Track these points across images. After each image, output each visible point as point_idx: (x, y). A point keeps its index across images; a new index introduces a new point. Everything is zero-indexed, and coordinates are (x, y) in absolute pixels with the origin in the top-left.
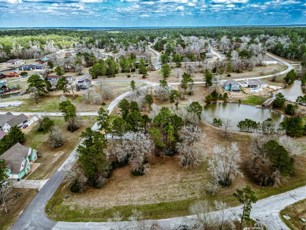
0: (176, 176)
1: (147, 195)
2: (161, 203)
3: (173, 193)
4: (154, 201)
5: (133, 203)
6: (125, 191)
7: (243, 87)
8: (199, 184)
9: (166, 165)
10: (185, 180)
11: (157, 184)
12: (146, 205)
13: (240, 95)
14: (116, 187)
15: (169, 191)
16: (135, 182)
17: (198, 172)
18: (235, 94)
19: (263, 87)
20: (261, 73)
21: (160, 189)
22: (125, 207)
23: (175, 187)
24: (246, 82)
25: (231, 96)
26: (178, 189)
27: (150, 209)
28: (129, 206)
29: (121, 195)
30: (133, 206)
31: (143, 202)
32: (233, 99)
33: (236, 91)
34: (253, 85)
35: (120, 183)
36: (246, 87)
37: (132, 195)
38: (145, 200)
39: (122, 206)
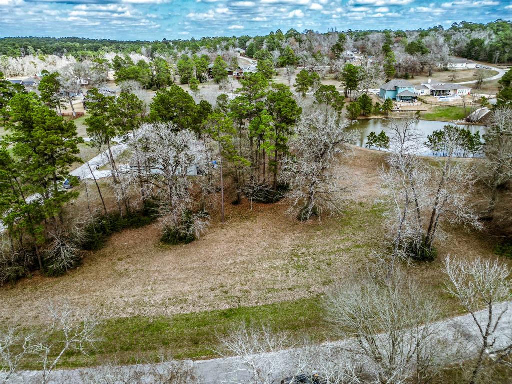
0: (281, 242)
1: (193, 289)
2: (231, 310)
3: (269, 282)
4: (210, 305)
5: (145, 311)
6: (130, 281)
7: (421, 95)
8: (343, 258)
9: (254, 221)
10: (304, 250)
11: (226, 263)
12: (186, 315)
13: (416, 106)
14: (109, 273)
15: (257, 276)
16: (166, 259)
17: (340, 233)
18: (406, 105)
19: (460, 94)
20: (451, 79)
21: (234, 273)
22: (118, 322)
23: (277, 267)
24: (426, 85)
25: (398, 109)
26: (285, 272)
27: (196, 328)
28: (132, 321)
29: (116, 291)
30: (145, 320)
31: (179, 309)
32: (404, 113)
33: (408, 100)
34: (440, 91)
35: (123, 262)
36: (426, 96)
37: (150, 289)
38: (186, 301)
39: (108, 321)
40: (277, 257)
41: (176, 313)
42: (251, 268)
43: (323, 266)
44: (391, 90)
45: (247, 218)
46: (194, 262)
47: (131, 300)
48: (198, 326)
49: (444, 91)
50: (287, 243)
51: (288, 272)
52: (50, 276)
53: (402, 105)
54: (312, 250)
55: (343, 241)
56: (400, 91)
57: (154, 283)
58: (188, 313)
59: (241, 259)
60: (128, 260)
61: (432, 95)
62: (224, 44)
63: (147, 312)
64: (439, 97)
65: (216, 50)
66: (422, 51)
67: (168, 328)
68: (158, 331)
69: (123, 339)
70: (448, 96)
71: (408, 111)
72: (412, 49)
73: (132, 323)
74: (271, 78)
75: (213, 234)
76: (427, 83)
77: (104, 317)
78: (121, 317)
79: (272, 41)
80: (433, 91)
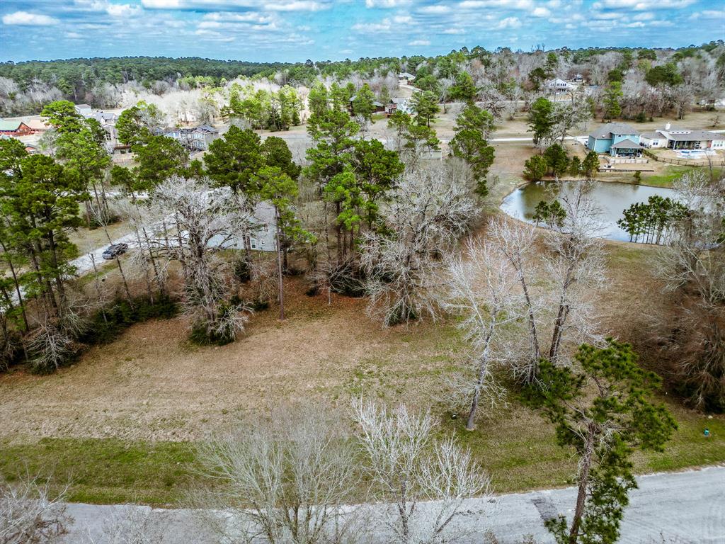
0: (346, 353)
1: (199, 409)
5: (125, 433)
6: (126, 389)
7: (653, 146)
8: (425, 385)
9: (325, 321)
10: (374, 368)
11: (260, 376)
12: (175, 443)
13: (639, 163)
14: (106, 376)
15: (292, 399)
16: (186, 363)
17: (436, 347)
18: (623, 161)
19: (716, 148)
20: (713, 123)
21: (264, 391)
22: (86, 443)
23: (326, 389)
24: (663, 132)
25: (609, 167)
26: (333, 396)
27: (178, 463)
28: (103, 443)
29: (102, 402)
30: (120, 444)
31: (169, 434)
32: (617, 173)
33: (627, 155)
34: (684, 142)
35: (130, 364)
36: (660, 148)
37: (145, 403)
38: (183, 424)
39: (75, 441)
40: (332, 373)
41: (163, 439)
42: (289, 387)
43: (390, 393)
44: (603, 139)
45: (318, 315)
46: (219, 371)
47: (115, 416)
48: (182, 461)
49: (689, 143)
50: (355, 355)
51: (337, 397)
52: (34, 374)
53: (617, 161)
54: (385, 368)
55: (435, 359)
56: (617, 140)
57: (154, 395)
58: (178, 440)
59: (282, 373)
60: (138, 361)
61: (671, 148)
62: (384, 67)
63: (126, 434)
64: (680, 151)
65: (372, 75)
66: (672, 80)
67: (144, 458)
68: (128, 461)
69: (82, 467)
70: (695, 150)
71: (624, 171)
72: (655, 77)
73: (103, 447)
74: (432, 117)
75: (262, 335)
76: (664, 130)
77: (72, 435)
78: (93, 437)
79: (446, 64)
80: (671, 142)
